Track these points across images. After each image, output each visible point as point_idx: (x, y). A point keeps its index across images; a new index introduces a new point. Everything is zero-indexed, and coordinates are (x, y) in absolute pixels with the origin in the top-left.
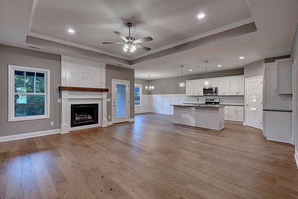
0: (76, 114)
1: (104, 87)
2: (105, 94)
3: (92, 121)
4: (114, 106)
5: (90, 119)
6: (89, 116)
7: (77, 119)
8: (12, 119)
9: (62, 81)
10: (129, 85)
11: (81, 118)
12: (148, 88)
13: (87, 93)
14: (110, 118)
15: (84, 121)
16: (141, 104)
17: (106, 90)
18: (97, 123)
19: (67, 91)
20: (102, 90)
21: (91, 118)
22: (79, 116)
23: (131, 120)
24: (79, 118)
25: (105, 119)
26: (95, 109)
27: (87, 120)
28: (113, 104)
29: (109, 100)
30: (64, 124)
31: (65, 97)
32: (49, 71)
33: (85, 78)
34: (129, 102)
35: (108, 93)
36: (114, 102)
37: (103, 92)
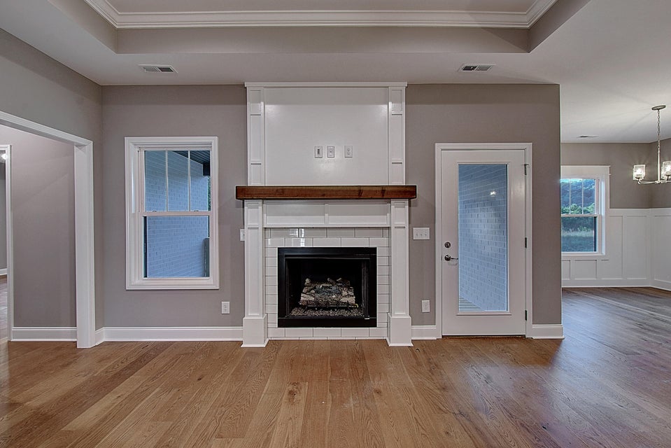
0: (307, 281)
1: (398, 179)
2: (398, 213)
3: (355, 313)
4: (448, 259)
5: (348, 304)
6: (345, 293)
7: (304, 298)
8: (137, 282)
9: (251, 168)
10: (530, 162)
11: (317, 296)
12: (652, 176)
13: (330, 206)
14: (426, 307)
15: (325, 309)
16: (602, 250)
17: (407, 193)
18: (373, 323)
19: (260, 202)
20: (385, 194)
21: (352, 300)
22: (315, 288)
23: (538, 332)
24: (311, 295)
25: (401, 314)
26: (364, 270)
27: (338, 306)
28: (440, 251)
29: (422, 233)
30: (252, 315)
31: (255, 224)
32: (214, 141)
33: (325, 152)
34: (526, 247)
35: (416, 206)
36: (448, 245)
37: (392, 201)
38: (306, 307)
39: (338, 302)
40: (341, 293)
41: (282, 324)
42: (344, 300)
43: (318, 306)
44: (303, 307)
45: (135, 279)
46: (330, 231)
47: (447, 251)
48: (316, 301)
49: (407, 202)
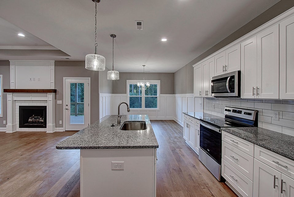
1: (53, 88)
4: (67, 109)
9: (11, 84)
10: (90, 83)
13: (32, 94)
14: (60, 123)
18: (45, 127)
19: (11, 93)
25: (50, 124)
27: (39, 123)
28: (65, 107)
29: (59, 102)
30: (9, 124)
31: (10, 99)
32: (1, 76)
33: (32, 79)
34: (89, 106)
36: (67, 105)
37: (48, 93)
38: (30, 122)
39: (39, 121)
40: (39, 119)
41: (20, 127)
42: (40, 121)
46: (33, 101)
47: (67, 107)
48: (33, 121)
49: (52, 93)
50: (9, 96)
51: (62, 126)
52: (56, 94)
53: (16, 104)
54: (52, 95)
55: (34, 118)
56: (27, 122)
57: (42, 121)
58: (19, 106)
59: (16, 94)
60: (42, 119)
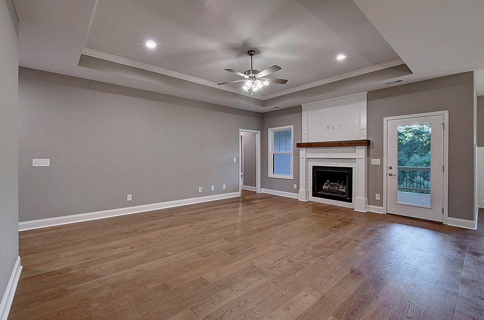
0: (328, 181)
1: (364, 137)
2: (361, 152)
4: (390, 175)
7: (324, 187)
9: (303, 136)
13: (332, 149)
14: (377, 197)
17: (367, 143)
18: (350, 201)
24: (327, 186)
25: (361, 197)
27: (338, 192)
28: (386, 171)
29: (375, 162)
30: (302, 189)
31: (303, 157)
32: (292, 127)
33: (330, 127)
34: (443, 171)
35: (373, 148)
36: (391, 168)
37: (357, 147)
38: (325, 191)
39: (338, 191)
40: (339, 187)
41: (314, 195)
42: (340, 190)
43: (329, 191)
44: (323, 191)
45: (271, 174)
46: (332, 160)
47: (390, 171)
48: (329, 189)
49: (364, 147)
50: (303, 152)
51: (380, 203)
52: (368, 149)
53: (309, 163)
54: (364, 149)
55: (329, 184)
56: (321, 189)
57: (344, 191)
58: (313, 166)
59: (309, 150)
60: (343, 188)
